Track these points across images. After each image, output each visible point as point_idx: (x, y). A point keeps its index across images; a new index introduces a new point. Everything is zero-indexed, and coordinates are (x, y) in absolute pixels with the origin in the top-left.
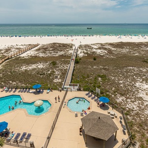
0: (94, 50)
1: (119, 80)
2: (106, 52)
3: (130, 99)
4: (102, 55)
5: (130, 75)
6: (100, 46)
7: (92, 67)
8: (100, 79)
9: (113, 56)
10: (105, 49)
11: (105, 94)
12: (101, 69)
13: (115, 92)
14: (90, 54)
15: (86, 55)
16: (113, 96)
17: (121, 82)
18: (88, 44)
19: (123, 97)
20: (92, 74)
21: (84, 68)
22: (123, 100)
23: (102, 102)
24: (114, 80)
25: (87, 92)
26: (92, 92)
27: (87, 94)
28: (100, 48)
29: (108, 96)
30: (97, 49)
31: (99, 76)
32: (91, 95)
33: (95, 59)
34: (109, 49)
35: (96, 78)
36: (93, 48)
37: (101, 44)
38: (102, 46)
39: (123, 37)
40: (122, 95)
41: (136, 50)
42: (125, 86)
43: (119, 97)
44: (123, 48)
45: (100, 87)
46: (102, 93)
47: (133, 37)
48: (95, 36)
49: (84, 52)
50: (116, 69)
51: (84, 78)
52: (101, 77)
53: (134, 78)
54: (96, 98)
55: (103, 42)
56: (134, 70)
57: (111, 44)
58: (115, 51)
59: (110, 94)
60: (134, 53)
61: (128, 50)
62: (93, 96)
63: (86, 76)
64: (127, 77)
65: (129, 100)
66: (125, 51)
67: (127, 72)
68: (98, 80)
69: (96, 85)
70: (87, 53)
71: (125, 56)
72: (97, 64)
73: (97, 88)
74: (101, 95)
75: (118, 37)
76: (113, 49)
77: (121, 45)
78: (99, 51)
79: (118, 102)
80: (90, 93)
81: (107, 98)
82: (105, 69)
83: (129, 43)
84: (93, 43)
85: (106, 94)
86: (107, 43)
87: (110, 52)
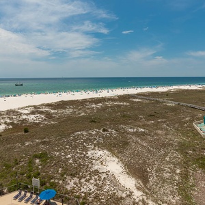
0: (24, 117)
1: (66, 154)
2: (43, 116)
3: (84, 178)
4: (38, 122)
5: (79, 143)
6: (32, 109)
7: (23, 144)
8: (37, 161)
9: (53, 121)
10: (42, 113)
11: (48, 185)
12: (38, 144)
13: (62, 176)
14: (17, 124)
15: (11, 127)
16: (61, 182)
17: (69, 156)
19: (75, 178)
20: (23, 157)
21: (9, 149)
22: (75, 183)
23: (44, 201)
24: (59, 156)
25: (16, 193)
26: (26, 188)
27: (16, 197)
28: (33, 113)
29: (53, 185)
30: (29, 114)
31: (36, 157)
32: (25, 195)
33: (26, 131)
34: (47, 111)
35: (30, 162)
36: (21, 114)
37: (35, 107)
38: (36, 110)
39: (63, 94)
40: (73, 176)
41: (81, 109)
42: (75, 161)
43: (69, 181)
44: (65, 108)
45: (39, 174)
46: (43, 184)
47: (75, 93)
48: (23, 96)
49: (5, 123)
50: (59, 139)
51: (8, 167)
52: (39, 158)
53: (84, 146)
54: (34, 196)
55: (37, 103)
56: (83, 135)
57: (49, 105)
58: (56, 113)
59: (57, 181)
60: (79, 114)
61: (71, 110)
62: (28, 195)
63: (12, 164)
64: (75, 147)
65: (83, 180)
66: (68, 111)
67: (75, 140)
68: (35, 163)
69: (32, 174)
70: (12, 124)
71: (69, 119)
72: (32, 138)
73: (33, 179)
74: (43, 188)
75: (57, 94)
76: (53, 111)
77: (62, 105)
78: (32, 117)
79: (69, 189)
80: (23, 193)
81: (53, 190)
82: (44, 143)
83: (72, 101)
84: (21, 107)
85: (50, 183)
86: (43, 105)
87: (49, 116)
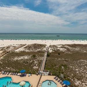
0: (59, 48)
1: (75, 68)
2: (66, 49)
3: (85, 83)
4: (63, 51)
5: (82, 65)
6: (62, 46)
7: (58, 59)
8: (63, 67)
9: (70, 52)
10: (65, 48)
12: (63, 60)
13: (73, 77)
14: (56, 51)
15: (54, 51)
16: (72, 80)
17: (77, 70)
18: (55, 45)
19: (79, 81)
20: (57, 64)
21: (53, 59)
22: (79, 83)
24: (72, 68)
26: (58, 76)
27: (55, 78)
28: (62, 47)
29: (69, 80)
30: (60, 48)
31: (62, 65)
32: (58, 79)
33: (59, 54)
34: (68, 48)
35: (60, 67)
36: (58, 47)
37: (63, 45)
38: (63, 46)
39: (75, 41)
40: (79, 79)
41: (84, 49)
42: (80, 73)
43: (76, 81)
44: (76, 47)
45: (63, 73)
46: (65, 77)
47: (81, 41)
48: (59, 40)
49: (52, 49)
50: (72, 61)
52: (64, 66)
53: (85, 67)
54: (61, 81)
56: (85, 62)
57: (68, 45)
58: (71, 49)
59: (71, 79)
60: (83, 51)
61: (79, 49)
62: (59, 79)
63: (54, 65)
64: (80, 67)
65: (83, 84)
66: (77, 49)
67: (80, 63)
68: (62, 68)
69: (61, 72)
70: (54, 50)
71: (77, 52)
72: (61, 57)
73: (61, 74)
74: (64, 79)
75: (72, 41)
76: (70, 48)
77: (75, 46)
78: (61, 49)
79: (76, 85)
80: (57, 78)
81: (68, 82)
82: (66, 61)
83: (80, 44)
84: (58, 44)
85: (67, 78)
86: (66, 45)
87: (68, 50)
